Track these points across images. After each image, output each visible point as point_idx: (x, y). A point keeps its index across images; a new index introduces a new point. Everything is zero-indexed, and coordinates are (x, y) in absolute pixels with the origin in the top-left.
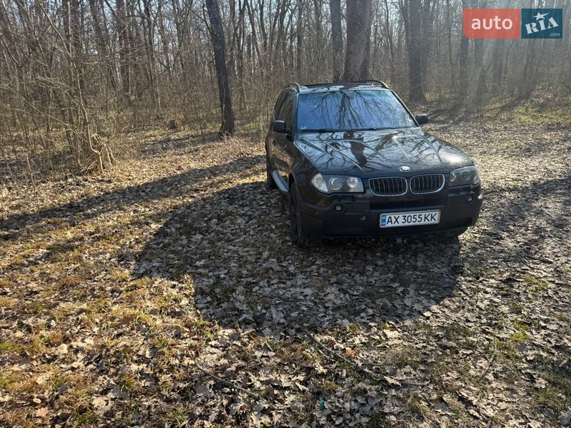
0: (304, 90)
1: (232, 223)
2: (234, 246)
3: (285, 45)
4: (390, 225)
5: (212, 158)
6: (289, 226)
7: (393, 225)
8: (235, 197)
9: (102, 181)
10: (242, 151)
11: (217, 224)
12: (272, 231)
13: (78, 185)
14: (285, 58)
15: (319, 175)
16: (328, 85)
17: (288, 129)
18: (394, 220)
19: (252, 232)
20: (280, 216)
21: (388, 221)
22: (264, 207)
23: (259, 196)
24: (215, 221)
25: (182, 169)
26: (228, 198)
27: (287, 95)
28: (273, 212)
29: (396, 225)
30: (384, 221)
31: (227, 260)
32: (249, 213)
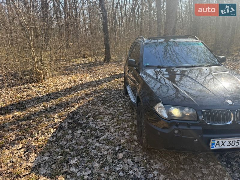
0: (146, 41)
1: (102, 121)
2: (100, 143)
3: (135, 21)
4: (217, 147)
5: (98, 74)
6: (136, 126)
7: (220, 147)
8: (106, 100)
9: (41, 86)
10: (113, 71)
11: (93, 121)
12: (125, 129)
13: (28, 88)
14: (135, 27)
15: (161, 104)
16: (157, 38)
17: (137, 65)
18: (221, 144)
19: (112, 131)
20: (131, 116)
21: (217, 145)
22: (121, 108)
23: (120, 100)
24: (91, 118)
25: (83, 80)
26: (102, 100)
27: (137, 43)
28: (126, 112)
29: (223, 147)
30: (213, 144)
31: (92, 159)
32: (113, 113)
